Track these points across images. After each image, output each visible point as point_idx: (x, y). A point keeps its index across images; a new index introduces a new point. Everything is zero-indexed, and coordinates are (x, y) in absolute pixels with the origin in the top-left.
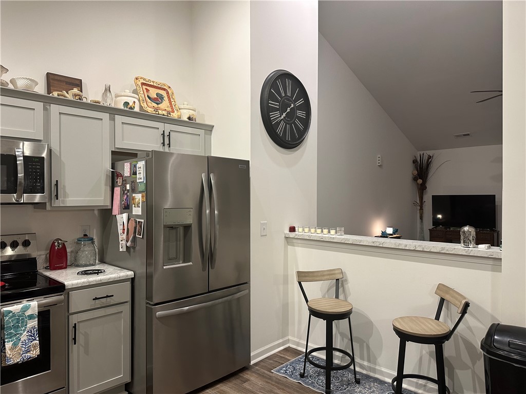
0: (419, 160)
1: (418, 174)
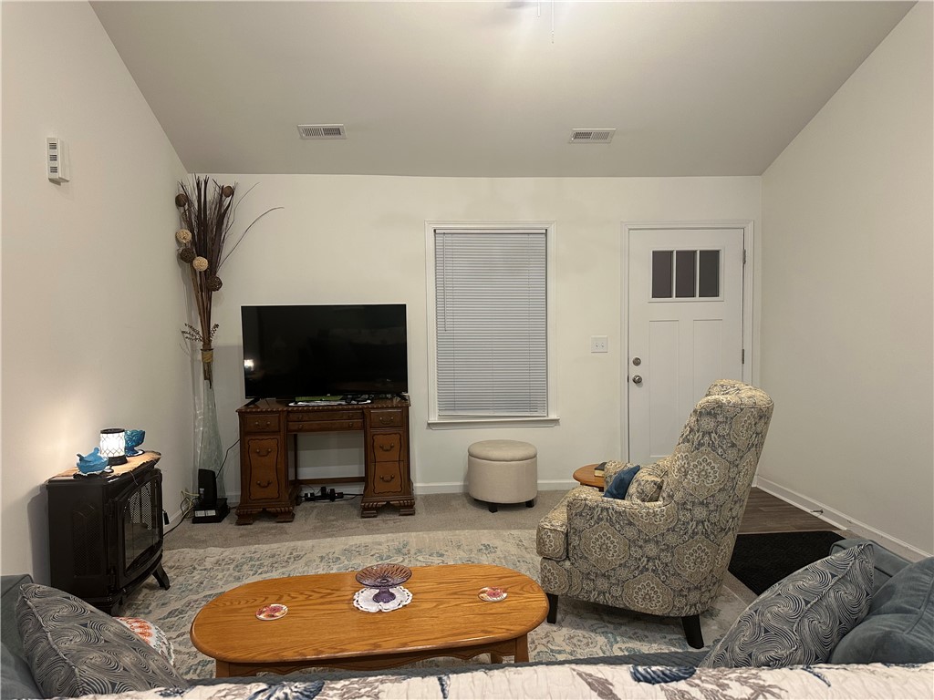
0: (194, 198)
1: (193, 242)
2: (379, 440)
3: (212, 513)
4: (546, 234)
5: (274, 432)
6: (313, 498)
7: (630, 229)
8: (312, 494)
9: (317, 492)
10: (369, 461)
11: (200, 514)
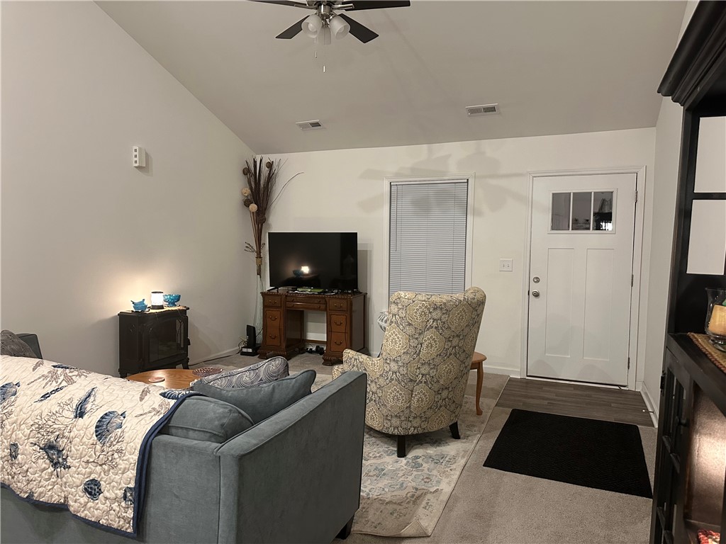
0: (252, 169)
1: (252, 195)
2: (334, 317)
3: (250, 350)
4: (467, 182)
5: (278, 307)
6: (311, 351)
7: (533, 177)
8: (311, 349)
9: (314, 349)
10: (329, 332)
11: (245, 350)
